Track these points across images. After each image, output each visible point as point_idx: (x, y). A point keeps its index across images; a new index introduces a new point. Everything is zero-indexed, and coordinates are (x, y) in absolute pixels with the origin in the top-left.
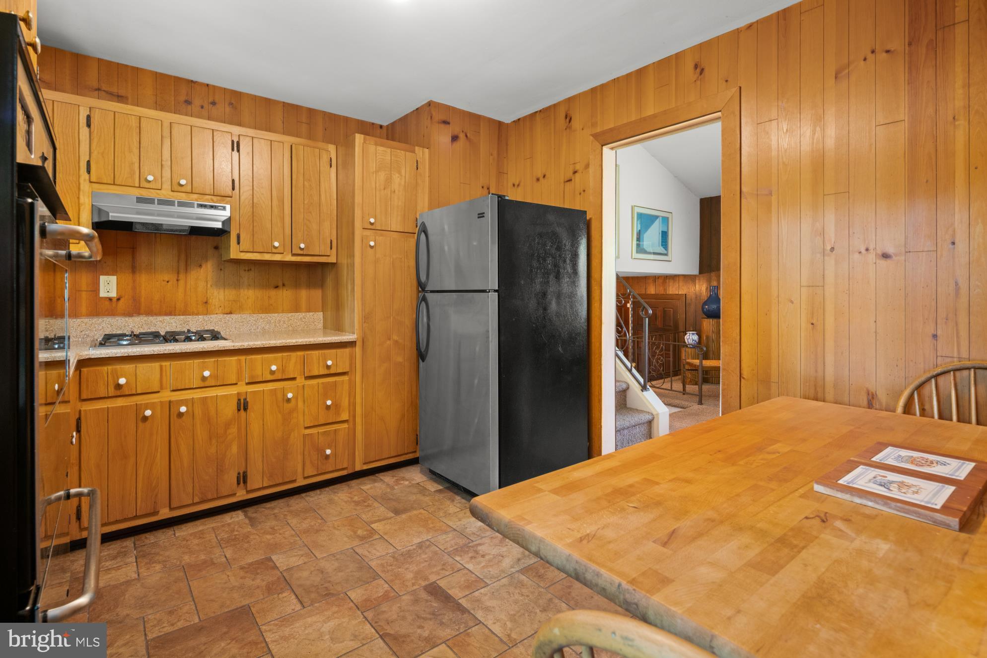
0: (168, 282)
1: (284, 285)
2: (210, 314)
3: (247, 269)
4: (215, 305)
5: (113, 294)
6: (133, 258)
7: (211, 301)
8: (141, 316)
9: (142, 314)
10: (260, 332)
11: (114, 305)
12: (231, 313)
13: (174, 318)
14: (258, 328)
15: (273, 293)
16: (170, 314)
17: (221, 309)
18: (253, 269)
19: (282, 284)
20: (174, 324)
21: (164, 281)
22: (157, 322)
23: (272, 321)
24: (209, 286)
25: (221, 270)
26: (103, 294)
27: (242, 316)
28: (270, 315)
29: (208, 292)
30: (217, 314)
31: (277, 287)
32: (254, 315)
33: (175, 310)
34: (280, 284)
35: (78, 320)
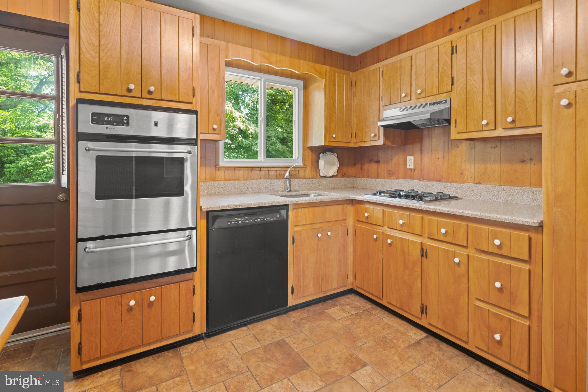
0: (438, 159)
1: (531, 159)
2: (464, 183)
3: (493, 146)
4: (468, 176)
5: (412, 167)
6: (421, 145)
7: (464, 172)
8: (424, 181)
9: (425, 180)
10: (502, 202)
11: (413, 173)
12: (480, 183)
13: (439, 184)
14: (500, 198)
15: (519, 167)
16: (439, 181)
17: (472, 179)
18: (499, 146)
19: (529, 158)
20: (439, 188)
21: (436, 158)
22: (430, 185)
23: (515, 194)
24: (463, 161)
25: (472, 148)
26: (408, 167)
27: (486, 186)
28: (512, 187)
29: (463, 166)
30: (469, 183)
31: (523, 161)
32: (497, 186)
33: (442, 178)
34: (527, 158)
35: (397, 181)
